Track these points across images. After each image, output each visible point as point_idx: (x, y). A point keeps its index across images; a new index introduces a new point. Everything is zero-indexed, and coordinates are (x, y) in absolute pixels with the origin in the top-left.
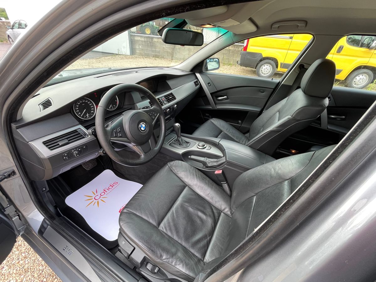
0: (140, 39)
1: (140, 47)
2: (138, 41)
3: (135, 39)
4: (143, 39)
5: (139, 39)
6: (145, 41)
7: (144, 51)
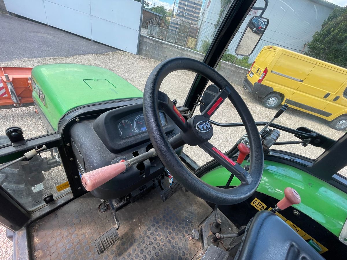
0: (149, 42)
1: (148, 49)
2: (146, 42)
3: (144, 40)
4: (152, 42)
5: (147, 41)
6: (153, 44)
7: (150, 54)
